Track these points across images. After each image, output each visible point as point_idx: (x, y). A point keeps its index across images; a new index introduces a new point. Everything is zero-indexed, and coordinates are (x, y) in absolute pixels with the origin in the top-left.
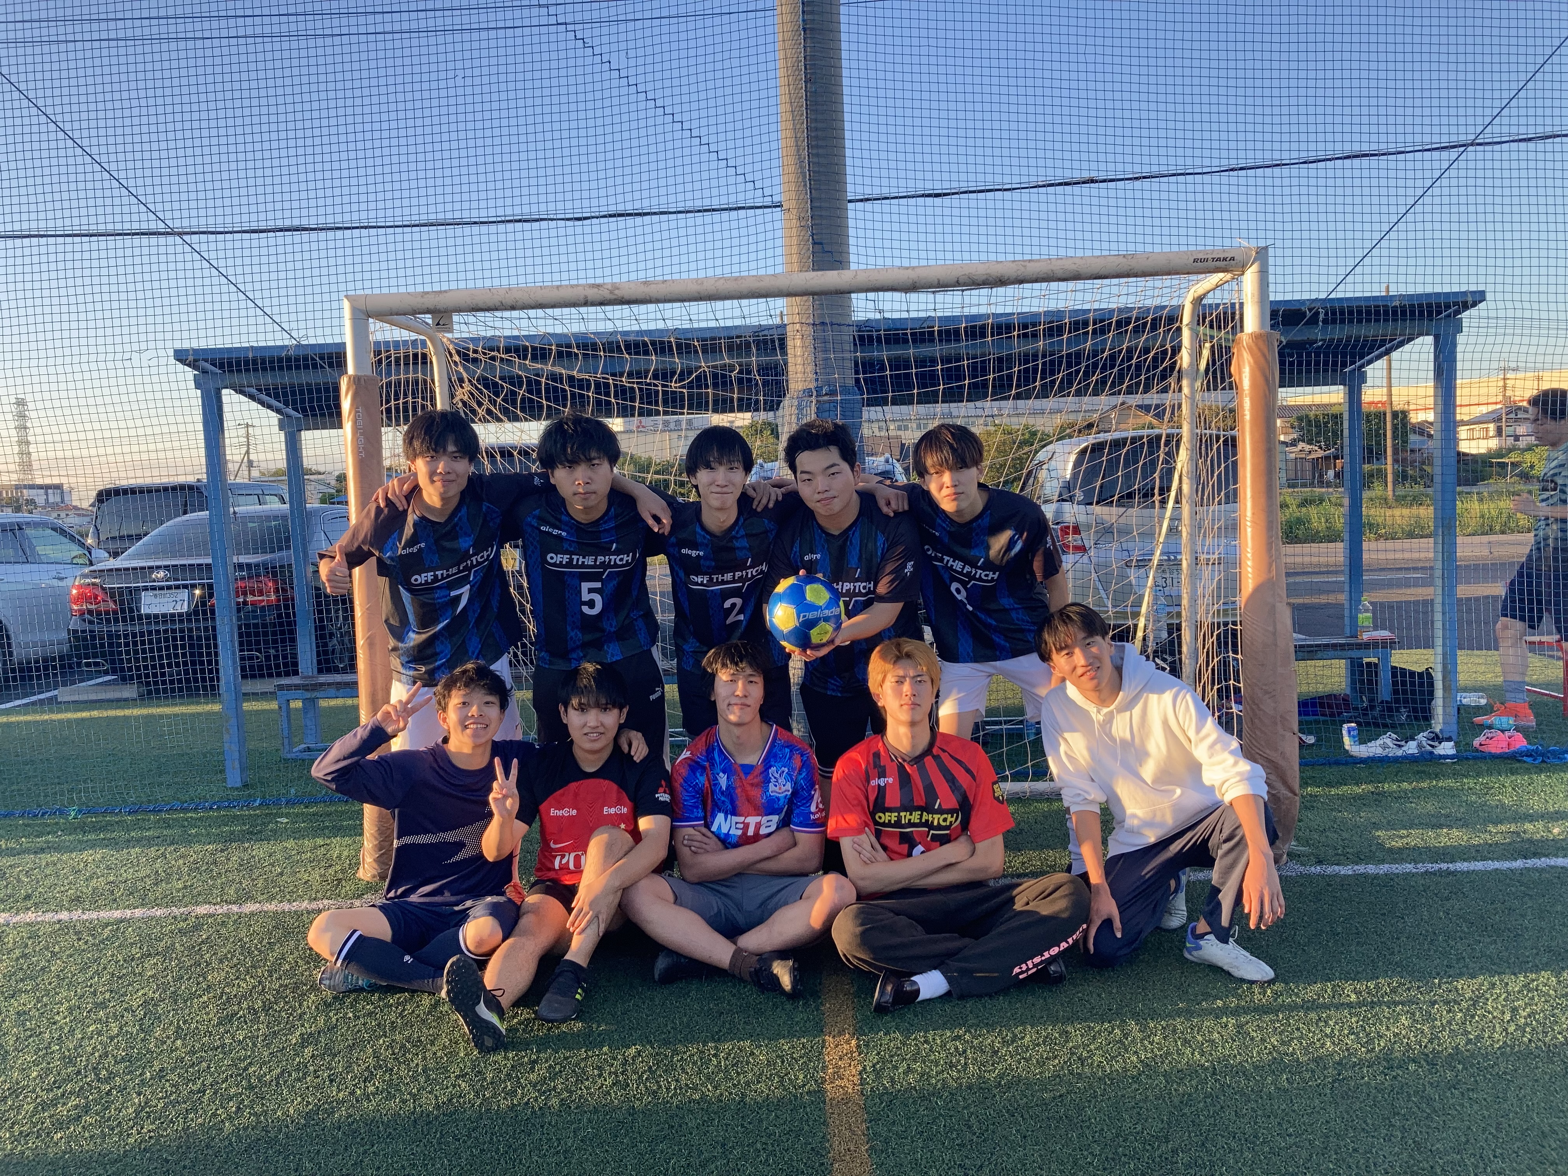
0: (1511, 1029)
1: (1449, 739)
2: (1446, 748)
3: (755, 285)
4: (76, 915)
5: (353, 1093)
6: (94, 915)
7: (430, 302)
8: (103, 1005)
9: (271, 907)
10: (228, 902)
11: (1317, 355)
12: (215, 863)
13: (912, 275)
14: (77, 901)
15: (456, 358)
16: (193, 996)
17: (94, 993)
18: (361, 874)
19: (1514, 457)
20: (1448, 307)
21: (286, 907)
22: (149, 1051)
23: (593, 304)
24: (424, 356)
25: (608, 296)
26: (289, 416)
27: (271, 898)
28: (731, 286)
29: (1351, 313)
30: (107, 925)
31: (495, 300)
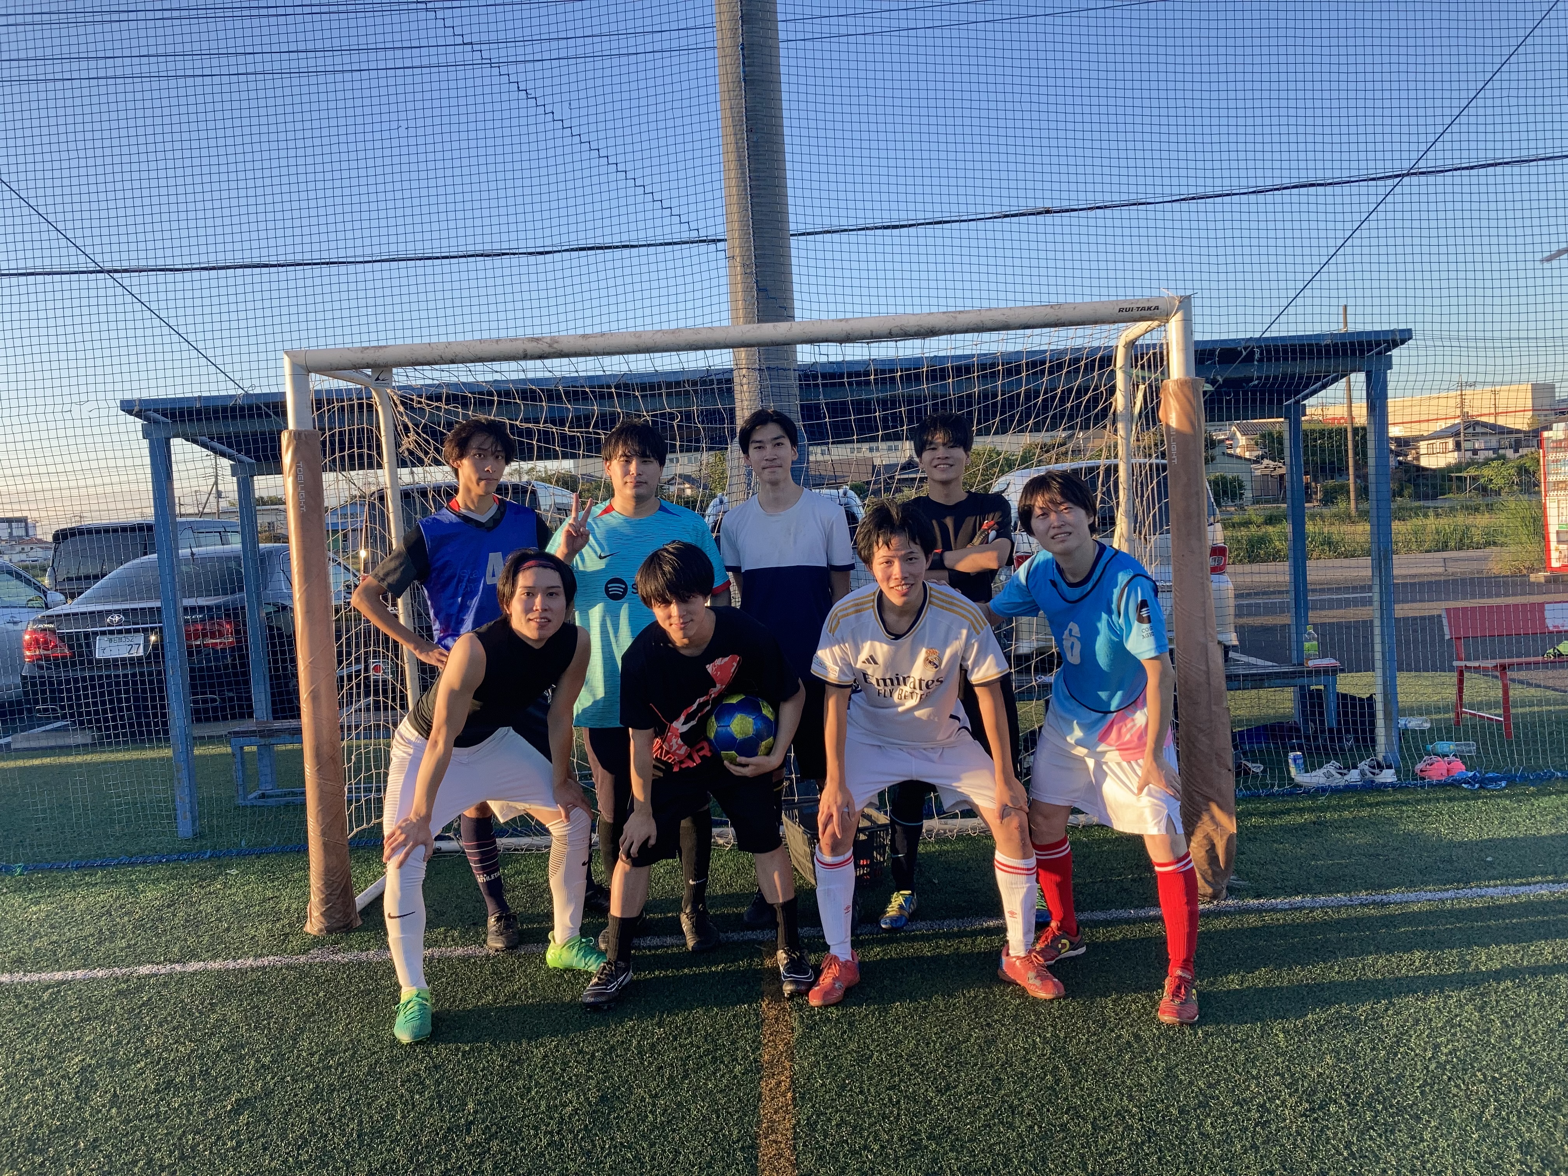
0: (1432, 1067)
1: (1389, 767)
2: (1388, 776)
3: (692, 338)
4: (18, 977)
5: (285, 1162)
6: (35, 977)
7: (370, 357)
8: (40, 1073)
9: (216, 965)
10: (172, 962)
11: (1254, 393)
12: (161, 919)
13: (845, 328)
14: (19, 963)
15: (401, 409)
16: (129, 1062)
17: (32, 1060)
18: (308, 928)
19: (1472, 472)
20: (1378, 344)
21: (231, 965)
22: (84, 1120)
23: (533, 358)
24: (370, 406)
25: (547, 349)
26: (240, 462)
27: (214, 957)
28: (669, 339)
29: (1285, 351)
30: (48, 987)
31: (435, 354)
